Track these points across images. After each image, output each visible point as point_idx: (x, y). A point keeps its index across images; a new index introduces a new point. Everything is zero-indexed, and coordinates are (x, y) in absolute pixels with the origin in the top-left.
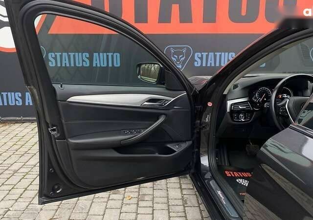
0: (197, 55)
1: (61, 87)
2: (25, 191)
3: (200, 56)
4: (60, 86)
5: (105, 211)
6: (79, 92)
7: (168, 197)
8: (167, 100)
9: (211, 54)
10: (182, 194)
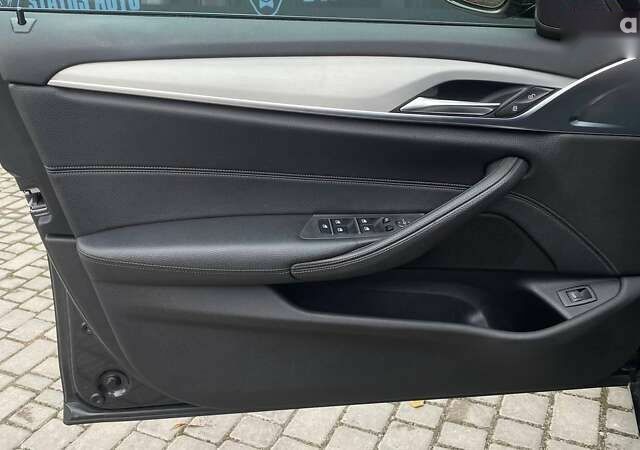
1: (22, 21)
4: (15, 20)
5: (332, 433)
6: (103, 44)
7: (546, 428)
8: (534, 89)
10: (602, 427)
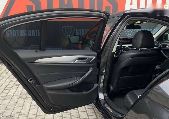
0: (77, 31)
2: (4, 90)
3: (78, 31)
9: (83, 30)
